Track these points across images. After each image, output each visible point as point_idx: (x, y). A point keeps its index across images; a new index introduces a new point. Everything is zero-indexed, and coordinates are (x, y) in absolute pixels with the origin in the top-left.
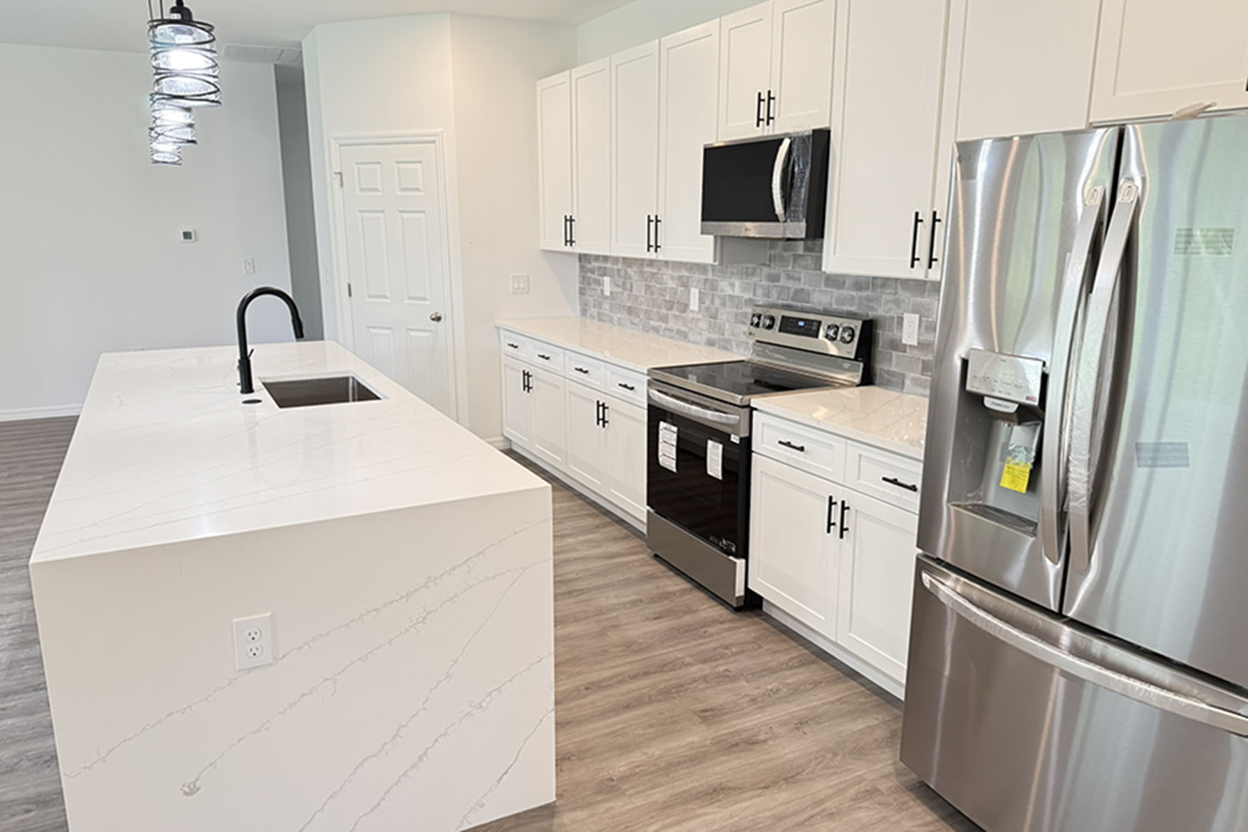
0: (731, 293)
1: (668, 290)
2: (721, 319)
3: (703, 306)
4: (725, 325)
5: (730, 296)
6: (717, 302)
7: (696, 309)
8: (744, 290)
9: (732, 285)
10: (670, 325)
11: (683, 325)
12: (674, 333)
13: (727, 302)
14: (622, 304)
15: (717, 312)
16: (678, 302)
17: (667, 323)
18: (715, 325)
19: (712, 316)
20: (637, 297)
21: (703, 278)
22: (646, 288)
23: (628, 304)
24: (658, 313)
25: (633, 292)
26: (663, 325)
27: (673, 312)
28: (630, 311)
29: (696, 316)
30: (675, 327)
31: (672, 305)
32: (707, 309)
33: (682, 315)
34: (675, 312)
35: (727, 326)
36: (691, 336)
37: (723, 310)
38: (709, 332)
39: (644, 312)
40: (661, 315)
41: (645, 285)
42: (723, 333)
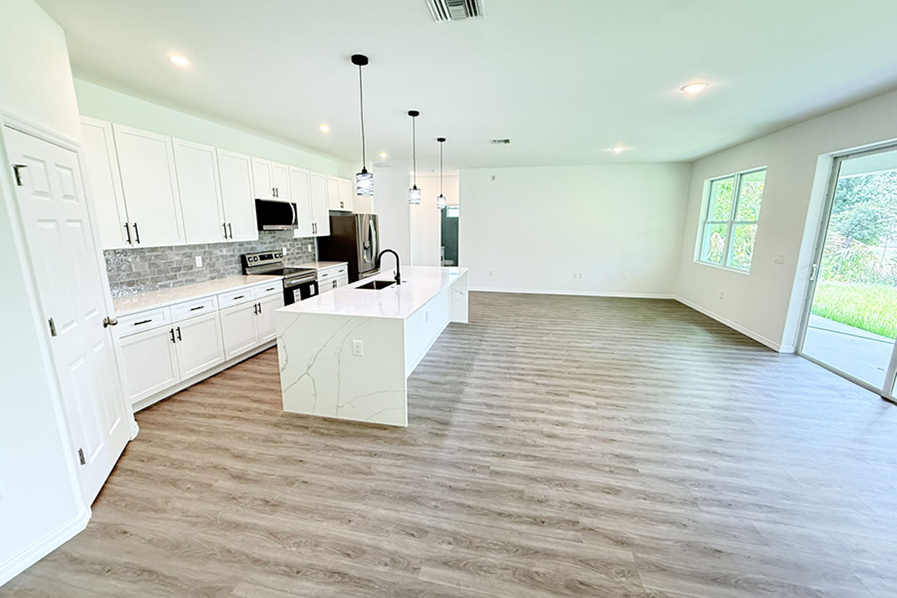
0: (221, 254)
1: (174, 262)
3: (205, 264)
5: (221, 256)
6: (214, 260)
7: (201, 265)
8: (229, 251)
9: (222, 251)
10: (179, 280)
11: (191, 276)
12: (184, 282)
13: (220, 258)
14: (119, 282)
15: (214, 263)
16: (185, 266)
17: (177, 279)
18: (214, 269)
19: (211, 266)
20: (139, 272)
21: (203, 251)
22: (150, 265)
23: (127, 280)
24: (166, 276)
25: (134, 270)
26: (172, 282)
27: (181, 272)
28: (130, 284)
29: (200, 269)
30: (184, 279)
31: (179, 269)
32: (208, 264)
33: (189, 272)
34: (182, 272)
35: (221, 268)
36: (198, 280)
37: (218, 262)
38: (211, 273)
39: (150, 280)
40: (170, 277)
41: (149, 264)
42: (220, 272)
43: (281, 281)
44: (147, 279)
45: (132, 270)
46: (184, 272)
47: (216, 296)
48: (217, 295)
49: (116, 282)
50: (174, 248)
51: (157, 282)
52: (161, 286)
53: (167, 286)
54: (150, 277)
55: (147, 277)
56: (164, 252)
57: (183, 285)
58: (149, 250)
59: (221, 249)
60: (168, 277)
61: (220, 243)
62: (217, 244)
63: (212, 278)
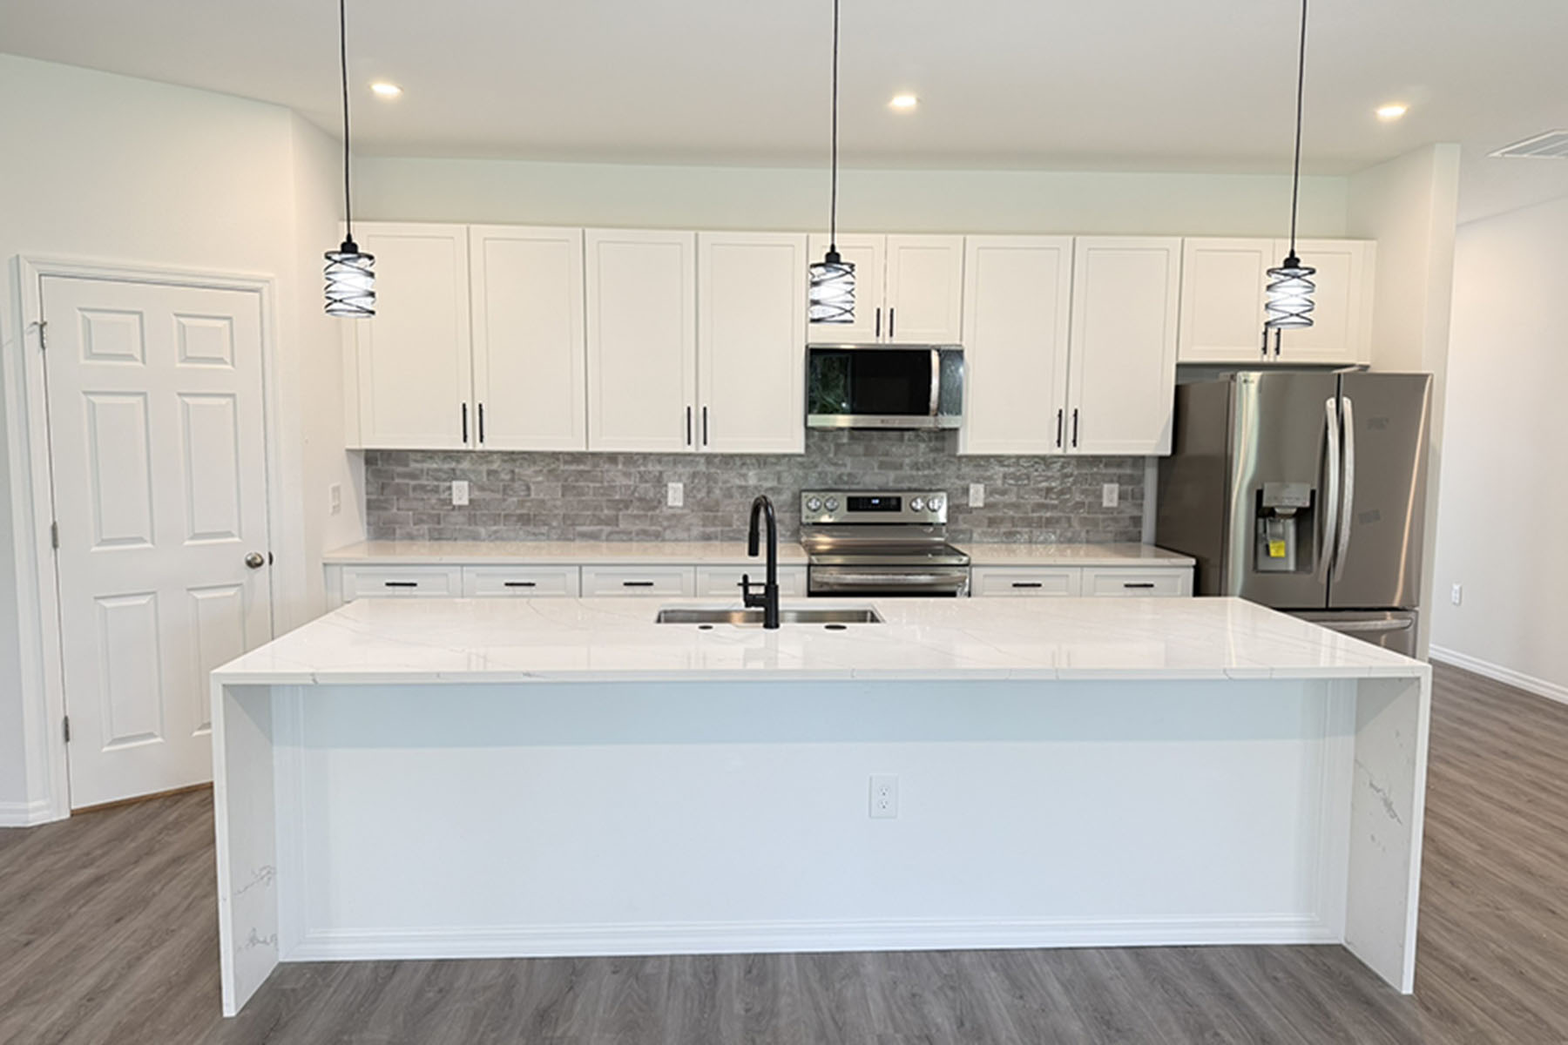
0: (741, 483)
1: (618, 489)
2: (723, 511)
3: (691, 500)
4: (732, 516)
5: (740, 487)
6: (718, 494)
7: (680, 503)
8: (765, 479)
9: (744, 476)
10: (622, 526)
11: (652, 525)
12: (634, 534)
13: (737, 494)
14: (503, 513)
15: (717, 503)
16: (640, 499)
17: (617, 525)
18: (715, 517)
19: (708, 509)
20: (543, 501)
21: (689, 470)
22: (565, 489)
23: (518, 512)
24: (594, 515)
25: (533, 496)
26: (607, 529)
27: (629, 512)
28: (525, 520)
29: (679, 512)
30: (635, 528)
31: (627, 504)
32: (699, 502)
33: (650, 513)
34: (632, 511)
35: (736, 516)
36: (668, 534)
37: (727, 501)
38: (704, 526)
39: (560, 518)
40: (603, 517)
41: (563, 486)
42: (730, 525)
43: (805, 569)
44: (556, 516)
45: (529, 495)
46: (635, 512)
47: (577, 568)
48: (580, 566)
49: (498, 512)
50: (621, 459)
51: (573, 525)
52: (583, 536)
53: (594, 536)
54: (562, 512)
55: (556, 512)
56: (596, 465)
57: (631, 540)
58: (568, 458)
59: (744, 471)
60: (599, 518)
61: (742, 456)
62: (732, 456)
63: (707, 538)
